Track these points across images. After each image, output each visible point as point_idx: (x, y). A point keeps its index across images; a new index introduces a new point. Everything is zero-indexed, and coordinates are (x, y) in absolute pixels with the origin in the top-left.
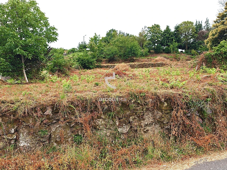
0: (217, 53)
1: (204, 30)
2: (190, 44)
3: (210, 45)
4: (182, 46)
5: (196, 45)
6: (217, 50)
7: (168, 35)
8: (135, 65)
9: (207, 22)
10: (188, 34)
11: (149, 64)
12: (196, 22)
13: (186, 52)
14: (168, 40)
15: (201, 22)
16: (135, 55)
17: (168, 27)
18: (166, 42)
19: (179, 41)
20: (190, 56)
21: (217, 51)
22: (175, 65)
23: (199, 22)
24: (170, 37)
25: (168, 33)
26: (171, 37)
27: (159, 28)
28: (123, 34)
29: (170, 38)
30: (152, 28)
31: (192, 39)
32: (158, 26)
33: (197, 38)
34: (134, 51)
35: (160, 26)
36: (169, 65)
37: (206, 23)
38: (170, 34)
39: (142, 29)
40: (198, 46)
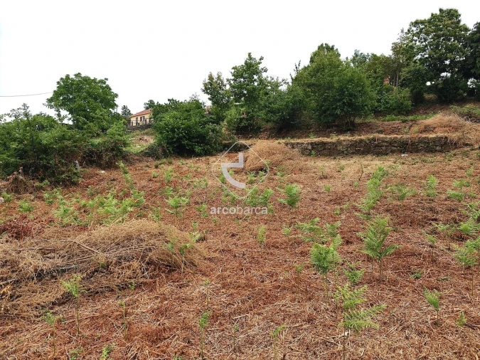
8: (339, 142)
11: (391, 143)
16: (356, 109)
28: (364, 57)
30: (429, 22)
32: (452, 15)
34: (351, 95)
35: (460, 12)
39: (402, 31)
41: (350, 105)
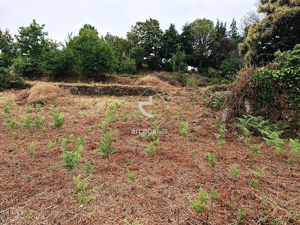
0: (291, 72)
1: (229, 37)
2: (206, 59)
3: (251, 55)
4: (193, 60)
5: (215, 61)
6: (292, 61)
7: (170, 39)
8: (96, 87)
9: (233, 25)
10: (203, 41)
11: (125, 89)
12: (217, 24)
13: (200, 72)
14: (171, 48)
15: (225, 24)
17: (172, 27)
18: (168, 51)
19: (189, 51)
20: (205, 78)
21: (290, 66)
22: (174, 95)
23: (222, 24)
24: (175, 42)
25: (173, 35)
26: (176, 44)
27: (157, 26)
28: (112, 37)
29: (174, 46)
30: (145, 24)
31: (209, 51)
32: (156, 23)
33: (219, 50)
34: (103, 59)
35: (159, 22)
36: (164, 94)
37: (232, 27)
38: (174, 38)
39: (132, 26)
40: (218, 62)
41: (103, 65)
